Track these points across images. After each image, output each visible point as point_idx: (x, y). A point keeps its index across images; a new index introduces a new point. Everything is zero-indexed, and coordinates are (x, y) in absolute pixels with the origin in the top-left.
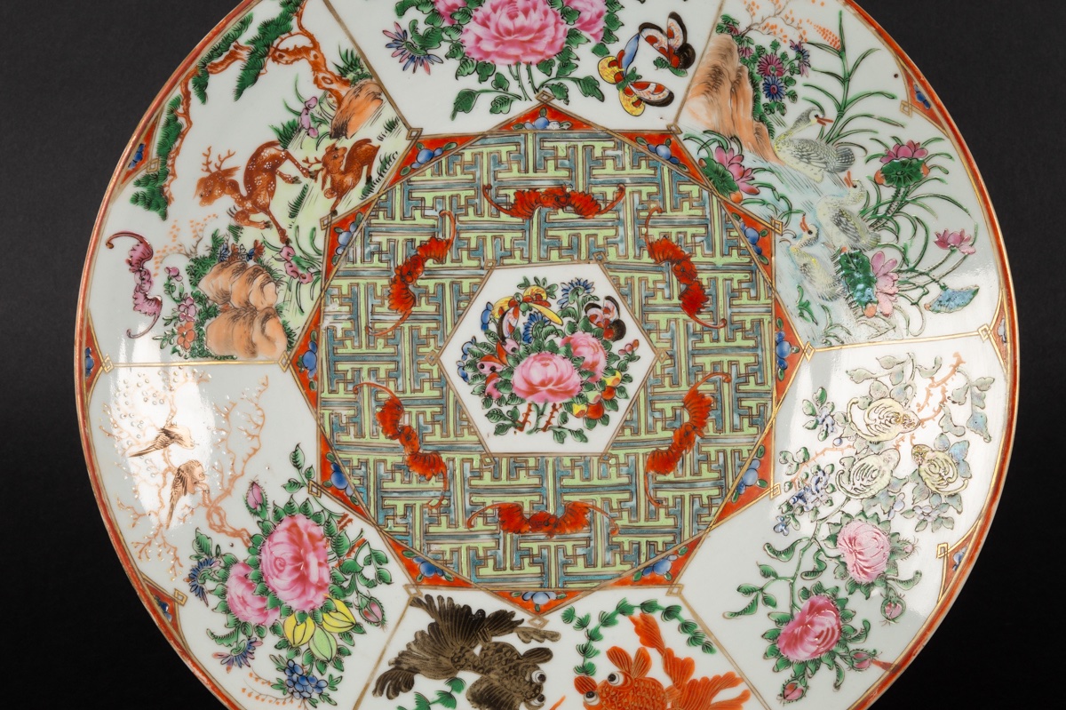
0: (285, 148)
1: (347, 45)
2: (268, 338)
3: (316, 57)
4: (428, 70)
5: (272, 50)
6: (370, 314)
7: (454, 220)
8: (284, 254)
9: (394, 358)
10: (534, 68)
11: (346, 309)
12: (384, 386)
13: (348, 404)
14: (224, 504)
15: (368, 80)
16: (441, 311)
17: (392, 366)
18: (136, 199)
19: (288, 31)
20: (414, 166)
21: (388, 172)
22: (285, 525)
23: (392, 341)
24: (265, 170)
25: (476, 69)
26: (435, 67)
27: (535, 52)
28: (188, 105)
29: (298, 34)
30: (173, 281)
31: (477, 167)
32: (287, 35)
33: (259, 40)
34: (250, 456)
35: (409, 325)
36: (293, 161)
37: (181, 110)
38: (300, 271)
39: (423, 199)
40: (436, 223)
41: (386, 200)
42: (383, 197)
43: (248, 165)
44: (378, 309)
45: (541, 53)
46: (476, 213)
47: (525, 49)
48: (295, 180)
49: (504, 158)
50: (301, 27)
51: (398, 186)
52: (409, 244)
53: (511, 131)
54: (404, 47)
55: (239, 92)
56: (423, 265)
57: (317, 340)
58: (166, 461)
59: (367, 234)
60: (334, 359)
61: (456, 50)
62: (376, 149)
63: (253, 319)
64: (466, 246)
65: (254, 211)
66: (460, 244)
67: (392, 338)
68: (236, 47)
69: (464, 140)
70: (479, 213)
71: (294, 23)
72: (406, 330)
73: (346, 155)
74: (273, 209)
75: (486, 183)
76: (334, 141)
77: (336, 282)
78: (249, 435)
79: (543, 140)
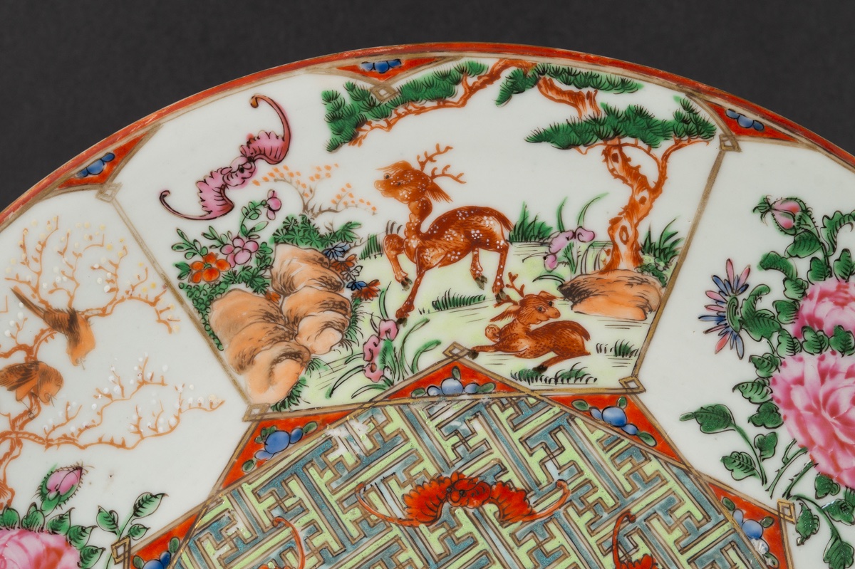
0: (511, 240)
1: (682, 229)
2: (271, 374)
3: (643, 200)
4: (720, 348)
5: (616, 141)
6: (381, 477)
7: (563, 503)
8: (385, 326)
9: (347, 543)
10: (813, 473)
11: (369, 445)
12: (306, 553)
13: (254, 523)
14: (29, 447)
15: (659, 285)
16: (443, 561)
17: (336, 547)
18: (330, 98)
19: (652, 145)
20: (594, 412)
21: (565, 386)
22: (52, 540)
23: (366, 526)
24: (468, 235)
25: (761, 404)
26: (729, 354)
27: (833, 459)
28: (483, 85)
29: (655, 159)
30: (264, 210)
31: (645, 487)
32: (645, 147)
33: (617, 117)
34: (112, 443)
35: (400, 534)
36: (502, 261)
37: (471, 81)
38: (377, 360)
39: (562, 449)
40: (544, 484)
41: (532, 406)
42: (532, 401)
43: (460, 209)
44: (393, 483)
45: (838, 469)
46: (589, 524)
47: (828, 445)
48: (480, 280)
49: (679, 513)
50: (666, 156)
51: (557, 409)
52: (498, 469)
53: (718, 499)
54: (728, 298)
55: (539, 138)
56: (483, 503)
57: (308, 435)
58: (37, 339)
59: (475, 411)
60: (298, 470)
61: (768, 363)
62: (583, 352)
63: (282, 339)
64: (541, 539)
65: (411, 255)
66: (540, 530)
67: (370, 523)
68: (589, 95)
69: (667, 450)
70: (593, 528)
71: (665, 145)
72: (391, 535)
73: (551, 320)
74: (430, 276)
75: (634, 511)
76: (558, 294)
77: (392, 411)
78: (137, 426)
79: (733, 545)
